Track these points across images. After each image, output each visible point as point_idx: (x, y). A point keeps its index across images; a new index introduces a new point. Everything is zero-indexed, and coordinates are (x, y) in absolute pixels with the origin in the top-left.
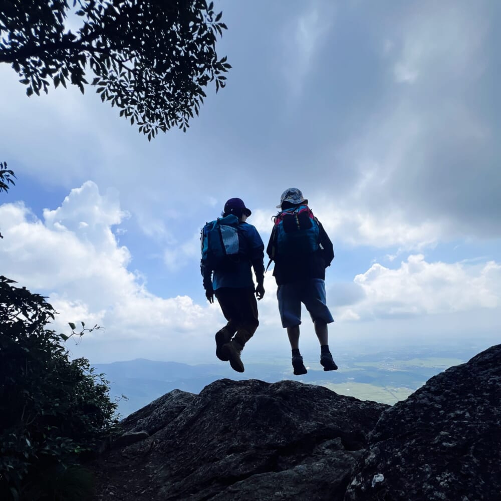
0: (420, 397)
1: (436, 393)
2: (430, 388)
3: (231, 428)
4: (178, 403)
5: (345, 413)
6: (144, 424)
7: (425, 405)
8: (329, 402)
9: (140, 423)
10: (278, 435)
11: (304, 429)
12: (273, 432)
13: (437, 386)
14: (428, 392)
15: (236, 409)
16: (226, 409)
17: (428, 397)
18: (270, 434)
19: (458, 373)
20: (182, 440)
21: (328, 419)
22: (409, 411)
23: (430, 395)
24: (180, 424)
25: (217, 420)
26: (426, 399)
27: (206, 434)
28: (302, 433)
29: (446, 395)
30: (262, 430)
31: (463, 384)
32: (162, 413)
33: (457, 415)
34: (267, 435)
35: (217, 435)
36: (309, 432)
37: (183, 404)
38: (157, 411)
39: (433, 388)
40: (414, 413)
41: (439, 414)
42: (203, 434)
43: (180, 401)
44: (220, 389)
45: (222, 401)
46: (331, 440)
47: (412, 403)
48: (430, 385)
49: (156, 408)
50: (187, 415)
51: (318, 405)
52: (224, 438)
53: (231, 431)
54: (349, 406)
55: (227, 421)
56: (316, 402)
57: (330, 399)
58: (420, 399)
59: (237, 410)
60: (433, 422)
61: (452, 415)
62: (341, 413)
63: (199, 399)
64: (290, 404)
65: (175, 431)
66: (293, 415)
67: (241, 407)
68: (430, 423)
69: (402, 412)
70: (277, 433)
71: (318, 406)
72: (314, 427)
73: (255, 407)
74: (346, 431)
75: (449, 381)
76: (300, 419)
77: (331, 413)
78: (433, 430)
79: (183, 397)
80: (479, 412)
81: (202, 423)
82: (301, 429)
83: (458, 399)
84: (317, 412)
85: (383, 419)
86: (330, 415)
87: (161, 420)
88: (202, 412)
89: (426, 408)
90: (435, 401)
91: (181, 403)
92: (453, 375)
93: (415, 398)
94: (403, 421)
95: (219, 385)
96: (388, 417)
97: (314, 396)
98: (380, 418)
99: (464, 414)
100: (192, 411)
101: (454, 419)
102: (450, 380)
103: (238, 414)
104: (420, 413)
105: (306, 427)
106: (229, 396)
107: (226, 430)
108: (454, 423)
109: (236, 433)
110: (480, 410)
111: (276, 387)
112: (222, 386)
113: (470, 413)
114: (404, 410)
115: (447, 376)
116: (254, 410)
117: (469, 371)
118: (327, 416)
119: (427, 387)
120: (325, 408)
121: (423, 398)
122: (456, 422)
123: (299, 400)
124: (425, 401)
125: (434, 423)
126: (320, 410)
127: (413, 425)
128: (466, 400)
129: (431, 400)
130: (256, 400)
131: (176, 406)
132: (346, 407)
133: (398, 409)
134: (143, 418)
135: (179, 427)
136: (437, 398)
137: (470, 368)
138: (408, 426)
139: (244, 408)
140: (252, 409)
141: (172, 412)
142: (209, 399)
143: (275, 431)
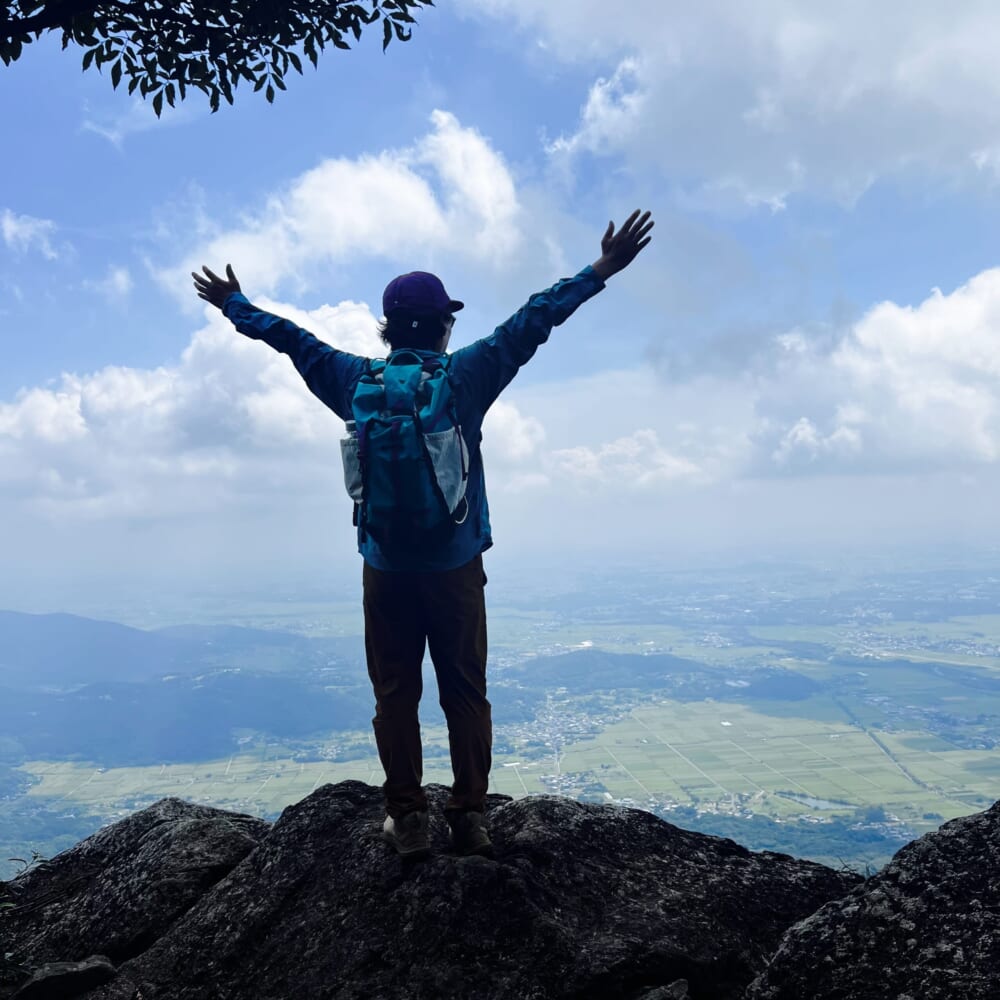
0: (874, 898)
1: (911, 889)
2: (898, 874)
3: (389, 956)
4: (190, 855)
5: (703, 903)
6: (74, 924)
7: (881, 921)
8: (659, 865)
9: (55, 919)
10: (524, 979)
11: (594, 959)
12: (510, 969)
13: (915, 872)
14: (893, 886)
15: (400, 897)
16: (369, 895)
17: (891, 899)
18: (501, 976)
19: (962, 841)
20: (235, 989)
21: (657, 924)
22: (845, 934)
23: (896, 892)
24: (225, 939)
25: (343, 932)
26: (886, 903)
27: (311, 971)
28: (587, 970)
29: (929, 898)
30: (478, 964)
31: (966, 873)
32: (141, 891)
33: (938, 953)
34: (494, 979)
35: (347, 977)
36: (605, 969)
37: (208, 859)
38: (114, 877)
39: (904, 875)
40: (856, 938)
41: (906, 947)
42: (302, 970)
43: (197, 849)
44: (339, 822)
45: (353, 867)
46: (663, 988)
47: (854, 913)
48: (899, 864)
49: (106, 866)
50: (240, 909)
51: (631, 878)
52: (370, 987)
53: (387, 966)
54: (714, 879)
55: (374, 934)
56: (623, 867)
57: (663, 854)
58: (873, 904)
59: (403, 900)
60: (891, 966)
61: (929, 952)
62: (691, 903)
63: (274, 853)
64: (552, 879)
65: (206, 959)
66: (561, 915)
67: (416, 892)
68: (884, 969)
69: (830, 937)
70: (523, 972)
71: (630, 883)
72: (620, 952)
73: (458, 894)
74: (701, 958)
75: (940, 860)
76: (580, 928)
77: (664, 907)
78: (888, 987)
79: (204, 835)
80: (982, 951)
81: (293, 936)
82: (585, 961)
83: (951, 910)
84: (628, 902)
85: (787, 951)
86: (661, 912)
87: (141, 913)
88: (290, 900)
89: (882, 929)
90: (904, 911)
91: (200, 854)
92: (952, 843)
93: (861, 900)
94: (829, 958)
95: (336, 810)
96: (798, 946)
97: (619, 848)
98: (782, 948)
99: (954, 951)
100: (253, 895)
101: (932, 963)
102: (944, 858)
103: (408, 913)
104: (867, 940)
105: (598, 952)
106: (372, 852)
107: (374, 961)
108: (929, 973)
109: (406, 970)
110: (984, 945)
111: (513, 821)
112: (343, 811)
113: (965, 951)
114: (835, 929)
115: (938, 845)
116: (454, 903)
117: (985, 837)
118: (654, 916)
119: (894, 870)
120: (648, 889)
121: (880, 901)
122: (933, 971)
123: (576, 866)
124: (882, 909)
125: (894, 969)
126: (636, 894)
127: (849, 972)
128: (964, 916)
129: (896, 907)
130: (460, 872)
131: (186, 865)
132: (706, 882)
133: (823, 925)
134: (60, 901)
135: (220, 946)
136: (910, 903)
137: (988, 830)
138: (839, 973)
139: (426, 897)
140: (447, 898)
141: (172, 887)
142: (308, 857)
143: (516, 968)
